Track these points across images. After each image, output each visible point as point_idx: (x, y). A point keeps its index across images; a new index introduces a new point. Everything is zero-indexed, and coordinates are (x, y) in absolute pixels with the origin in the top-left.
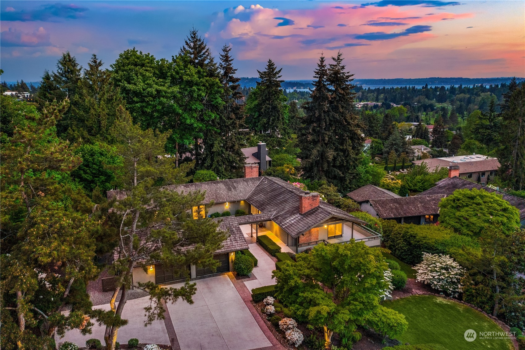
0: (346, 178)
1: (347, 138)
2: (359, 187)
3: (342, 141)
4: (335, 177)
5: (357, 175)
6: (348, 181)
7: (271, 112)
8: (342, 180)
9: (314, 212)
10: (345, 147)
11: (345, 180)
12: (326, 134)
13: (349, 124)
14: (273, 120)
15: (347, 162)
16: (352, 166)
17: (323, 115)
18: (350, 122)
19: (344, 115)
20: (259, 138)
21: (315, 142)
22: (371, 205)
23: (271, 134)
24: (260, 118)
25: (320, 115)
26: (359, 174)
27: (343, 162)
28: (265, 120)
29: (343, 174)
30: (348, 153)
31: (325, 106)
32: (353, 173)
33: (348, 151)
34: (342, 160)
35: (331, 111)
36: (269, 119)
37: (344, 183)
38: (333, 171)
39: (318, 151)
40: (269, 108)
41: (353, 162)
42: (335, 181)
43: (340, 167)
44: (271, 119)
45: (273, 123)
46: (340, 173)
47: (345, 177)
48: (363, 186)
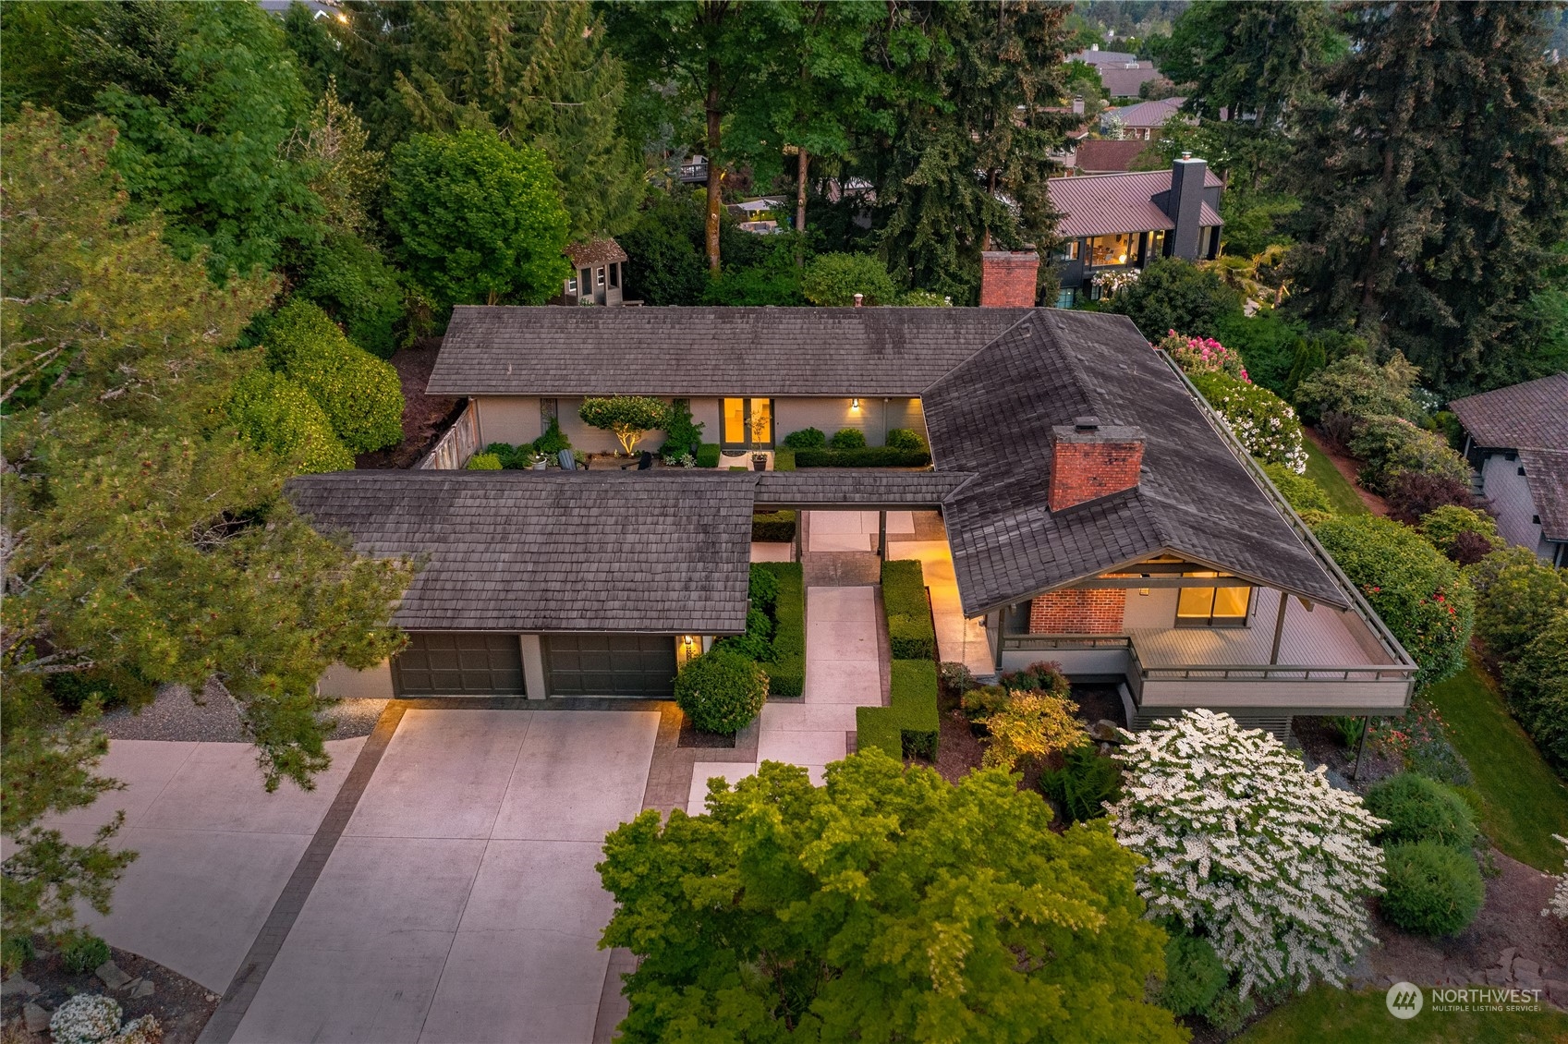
0: (1472, 335)
1: (1512, 168)
2: (1526, 377)
3: (1483, 177)
4: (1423, 326)
5: (1528, 325)
6: (1477, 347)
7: (1271, 36)
8: (1453, 340)
9: (1104, 513)
10: (1490, 207)
11: (1467, 345)
12: (1412, 145)
13: (1526, 102)
14: (1275, 70)
15: (1489, 268)
16: (1506, 289)
17: (1412, 62)
18: (1533, 99)
19: (1514, 65)
20: (1209, 137)
21: (1357, 175)
22: (1521, 472)
23: (1257, 125)
24: (1228, 59)
25: (1400, 60)
26: (1539, 323)
27: (1471, 270)
28: (1241, 70)
29: (1458, 316)
30: (1502, 234)
31: (1427, 19)
32: (1509, 318)
33: (1503, 221)
34: (1466, 258)
35: (1459, 41)
36: (1260, 64)
37: (1456, 356)
38: (1418, 301)
39: (1368, 212)
40: (1263, 24)
41: (1519, 270)
42: (1417, 343)
43: (1454, 289)
44: (1267, 66)
45: (1272, 82)
46: (1446, 311)
47: (1465, 329)
48: (1548, 374)
